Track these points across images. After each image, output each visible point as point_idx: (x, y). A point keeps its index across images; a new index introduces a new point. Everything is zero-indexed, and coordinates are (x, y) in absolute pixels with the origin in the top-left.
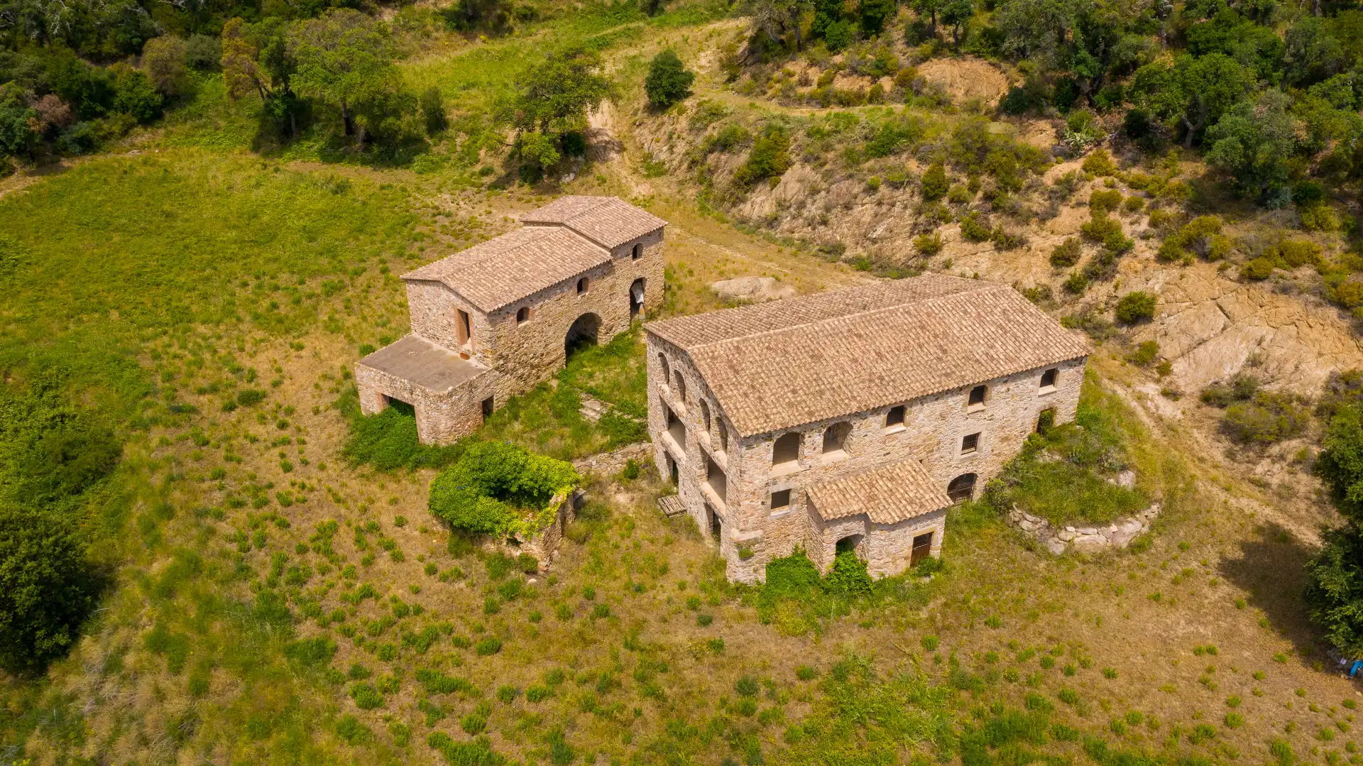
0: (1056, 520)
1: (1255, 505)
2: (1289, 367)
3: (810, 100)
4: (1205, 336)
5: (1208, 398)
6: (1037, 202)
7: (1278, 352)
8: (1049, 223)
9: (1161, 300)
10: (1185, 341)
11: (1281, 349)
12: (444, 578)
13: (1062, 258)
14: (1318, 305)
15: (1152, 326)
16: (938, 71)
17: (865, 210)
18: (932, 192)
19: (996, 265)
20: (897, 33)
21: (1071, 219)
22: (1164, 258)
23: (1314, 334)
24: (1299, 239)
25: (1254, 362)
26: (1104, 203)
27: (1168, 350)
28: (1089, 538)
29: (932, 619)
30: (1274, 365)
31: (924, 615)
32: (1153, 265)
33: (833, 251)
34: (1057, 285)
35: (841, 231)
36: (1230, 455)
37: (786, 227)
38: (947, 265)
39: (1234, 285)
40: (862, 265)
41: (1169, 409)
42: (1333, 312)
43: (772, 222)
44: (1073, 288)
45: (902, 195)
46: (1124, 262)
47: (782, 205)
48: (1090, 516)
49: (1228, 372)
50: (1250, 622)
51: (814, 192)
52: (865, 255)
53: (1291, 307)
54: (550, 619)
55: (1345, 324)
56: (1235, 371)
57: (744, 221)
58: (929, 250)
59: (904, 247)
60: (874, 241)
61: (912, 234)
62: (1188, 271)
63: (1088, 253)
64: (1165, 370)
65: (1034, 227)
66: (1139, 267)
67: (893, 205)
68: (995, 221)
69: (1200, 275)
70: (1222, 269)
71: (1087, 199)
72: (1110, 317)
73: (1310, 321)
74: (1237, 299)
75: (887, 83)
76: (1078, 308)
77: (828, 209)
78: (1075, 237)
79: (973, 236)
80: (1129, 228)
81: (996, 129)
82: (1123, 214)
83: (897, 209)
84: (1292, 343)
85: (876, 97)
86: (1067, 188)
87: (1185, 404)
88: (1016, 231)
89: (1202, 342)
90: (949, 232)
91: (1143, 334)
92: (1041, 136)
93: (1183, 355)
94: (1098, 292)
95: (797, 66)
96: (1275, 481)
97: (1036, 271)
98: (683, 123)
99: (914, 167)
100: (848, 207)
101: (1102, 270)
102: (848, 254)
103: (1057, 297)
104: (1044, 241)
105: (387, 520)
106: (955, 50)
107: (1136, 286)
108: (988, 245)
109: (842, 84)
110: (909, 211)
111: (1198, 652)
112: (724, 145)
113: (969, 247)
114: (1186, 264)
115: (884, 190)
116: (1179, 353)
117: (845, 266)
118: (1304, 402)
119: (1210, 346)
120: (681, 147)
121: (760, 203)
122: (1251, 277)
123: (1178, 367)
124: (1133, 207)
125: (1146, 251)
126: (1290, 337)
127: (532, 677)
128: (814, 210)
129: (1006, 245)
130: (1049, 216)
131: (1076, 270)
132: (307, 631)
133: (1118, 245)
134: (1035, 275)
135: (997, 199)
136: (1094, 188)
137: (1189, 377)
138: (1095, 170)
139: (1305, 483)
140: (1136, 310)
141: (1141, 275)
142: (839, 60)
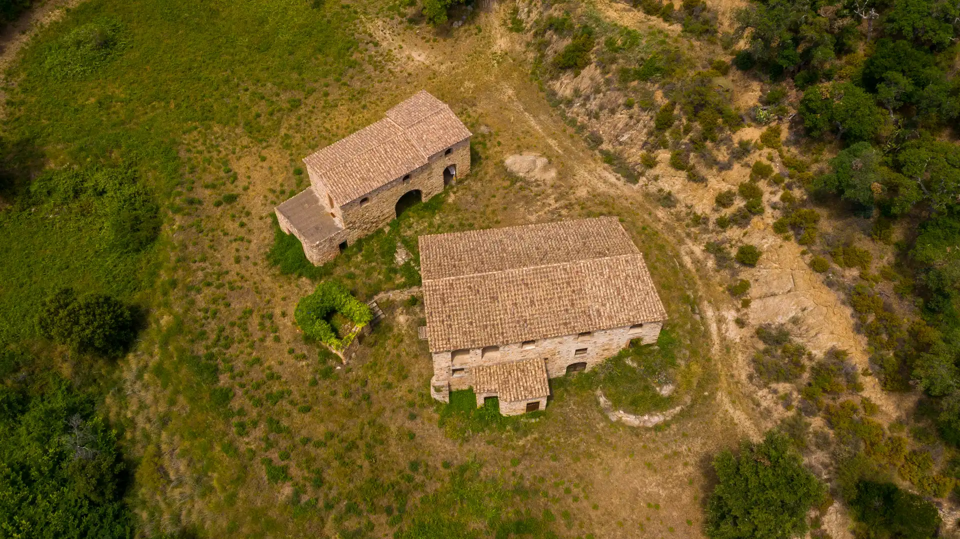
1: (743, 417)
2: (813, 333)
4: (776, 292)
5: (762, 333)
6: (722, 155)
7: (811, 321)
8: (723, 173)
9: (764, 256)
10: (765, 290)
12: (297, 358)
13: (723, 200)
14: (843, 303)
15: (753, 270)
17: (622, 118)
18: (664, 122)
19: (684, 190)
21: (739, 174)
22: (779, 228)
23: (835, 319)
25: (795, 321)
26: (760, 172)
27: (754, 291)
28: (631, 419)
29: (524, 446)
30: (804, 328)
31: (521, 443)
32: (770, 229)
33: (596, 141)
34: (714, 217)
35: (603, 128)
36: (750, 377)
37: (575, 110)
38: (656, 178)
39: (806, 267)
40: (608, 159)
41: (734, 333)
42: (849, 311)
43: (569, 103)
44: (723, 224)
45: (645, 117)
46: (755, 219)
47: (577, 92)
48: (635, 407)
49: (780, 320)
51: (597, 91)
52: (612, 151)
53: (830, 296)
54: (340, 397)
55: (852, 321)
56: (783, 322)
57: (553, 94)
58: (650, 163)
59: (635, 155)
60: (621, 144)
61: (642, 148)
62: (787, 245)
63: (739, 203)
64: (746, 304)
65: (715, 171)
66: (762, 227)
67: (638, 122)
68: (693, 158)
69: (792, 249)
70: (803, 253)
71: (752, 163)
72: (734, 253)
73: (835, 310)
74: (805, 277)
76: (720, 237)
77: (602, 108)
78: (735, 189)
79: (678, 164)
80: (770, 195)
82: (769, 184)
83: (640, 125)
84: (821, 318)
86: (745, 149)
87: (746, 332)
88: (702, 170)
89: (774, 295)
90: (664, 155)
91: (745, 274)
93: (760, 298)
94: (734, 233)
96: (764, 404)
99: (660, 98)
100: (613, 112)
101: (742, 219)
102: (604, 146)
103: (711, 226)
104: (717, 184)
105: (278, 311)
107: (754, 241)
108: (684, 174)
110: (645, 130)
111: (649, 505)
112: (557, 27)
113: (672, 171)
114: (787, 239)
115: (636, 109)
116: (758, 296)
117: (599, 155)
118: (810, 357)
119: (777, 299)
120: (534, 15)
121: (564, 86)
123: (754, 305)
124: (777, 181)
125: (770, 217)
126: (821, 314)
127: (320, 431)
128: (593, 105)
129: (695, 178)
130: (727, 167)
131: (727, 212)
132: (224, 380)
133: (753, 209)
134: (704, 205)
135: (697, 145)
136: (760, 156)
137: (757, 314)
138: (768, 140)
139: (779, 412)
140: (749, 257)
141: (761, 233)
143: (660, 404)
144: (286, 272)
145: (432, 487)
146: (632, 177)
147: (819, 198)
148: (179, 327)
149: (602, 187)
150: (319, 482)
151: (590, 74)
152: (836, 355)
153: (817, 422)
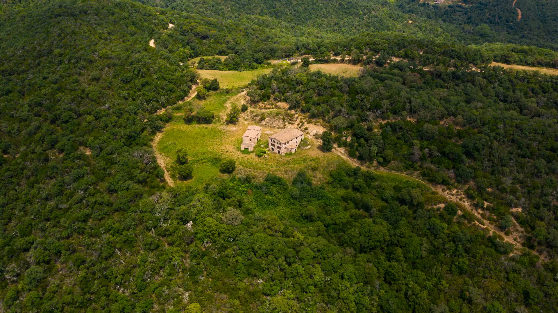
0: (304, 147)
1: (318, 143)
3: (264, 109)
5: (314, 136)
6: (295, 119)
8: (296, 121)
9: (308, 128)
10: (311, 131)
11: (318, 130)
13: (298, 125)
16: (279, 104)
17: (277, 122)
18: (284, 119)
19: (292, 126)
20: (272, 99)
21: (298, 121)
22: (308, 123)
23: (321, 128)
24: (318, 120)
26: (301, 119)
27: (309, 132)
28: (307, 148)
30: (318, 132)
33: (274, 127)
34: (298, 127)
35: (275, 125)
36: (316, 140)
37: (268, 125)
38: (287, 127)
40: (278, 128)
41: (311, 137)
43: (266, 125)
44: (300, 127)
46: (304, 124)
47: (266, 122)
48: (307, 146)
49: (315, 133)
50: (319, 151)
51: (270, 121)
53: (319, 126)
55: (323, 127)
57: (262, 125)
58: (285, 126)
59: (282, 126)
60: (279, 125)
61: (283, 124)
63: (301, 124)
64: (310, 134)
68: (291, 122)
69: (311, 125)
70: (313, 124)
71: (299, 118)
72: (304, 130)
74: (315, 127)
75: (273, 106)
77: (272, 122)
79: (289, 123)
80: (304, 121)
81: (289, 112)
83: (280, 121)
85: (273, 108)
86: (297, 118)
88: (293, 122)
90: (287, 123)
91: (307, 131)
92: (293, 112)
94: (302, 128)
95: (260, 104)
96: (319, 141)
97: (296, 126)
98: (248, 113)
99: (281, 117)
100: (275, 122)
101: (302, 125)
102: (276, 127)
104: (296, 123)
106: (280, 101)
108: (291, 124)
109: (267, 106)
110: (282, 122)
111: (316, 153)
112: (256, 116)
113: (289, 125)
115: (278, 120)
118: (321, 134)
119: (313, 131)
120: (249, 117)
121: (263, 123)
122: (315, 124)
124: (304, 119)
125: (306, 123)
128: (270, 123)
129: (293, 124)
135: (290, 120)
137: (312, 134)
138: (299, 115)
139: (322, 141)
140: (306, 129)
141: (306, 125)
142: (266, 103)
145: (291, 161)
146: (283, 128)
147: (310, 118)
148: (241, 163)
151: (267, 119)
152: (324, 132)
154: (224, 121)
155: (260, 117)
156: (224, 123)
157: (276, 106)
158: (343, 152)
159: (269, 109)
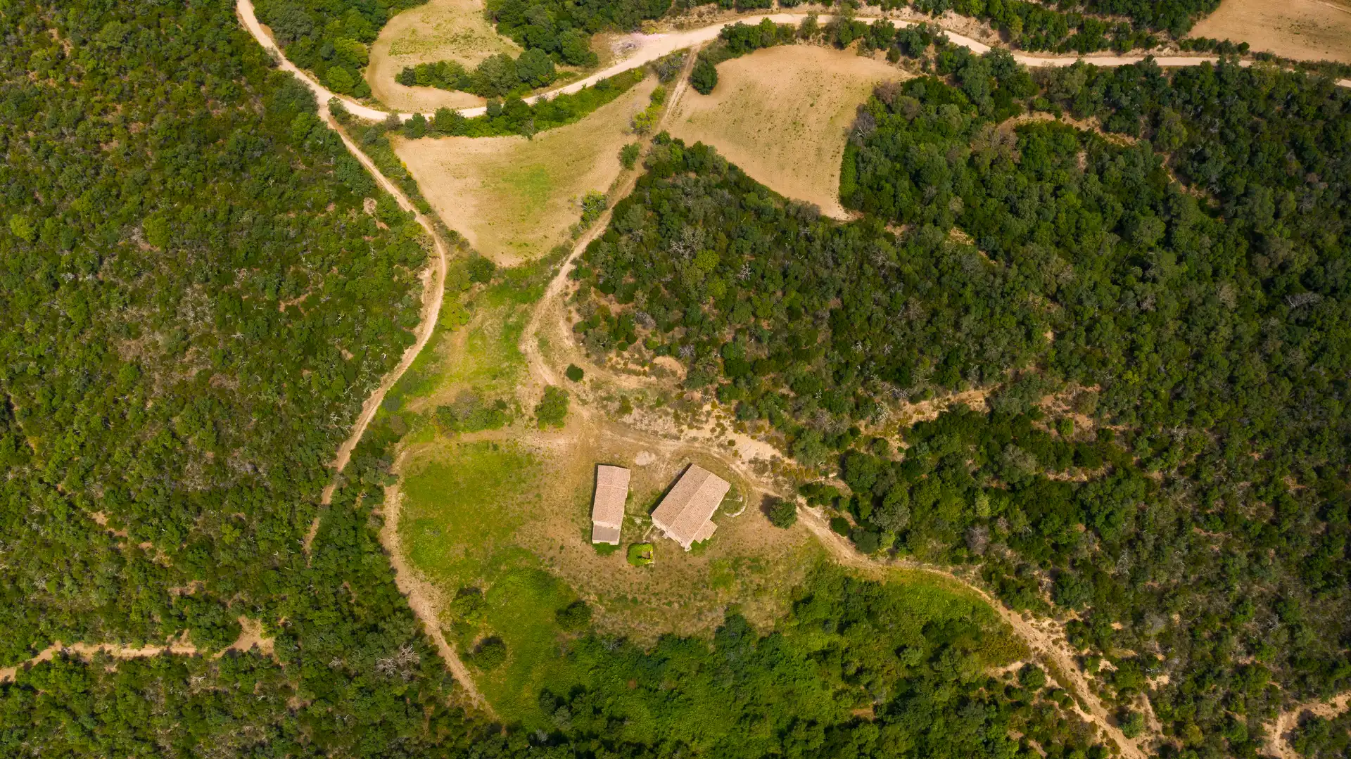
0: (731, 513)
1: (763, 489)
2: (763, 454)
3: (624, 373)
5: (750, 462)
8: (707, 423)
9: (736, 441)
10: (743, 450)
11: (761, 451)
12: (640, 573)
13: (713, 430)
14: (766, 443)
15: (736, 446)
16: (659, 360)
17: (660, 421)
18: (677, 417)
19: (698, 433)
20: (639, 342)
21: (712, 421)
22: (735, 431)
23: (767, 448)
24: (760, 424)
25: (757, 454)
26: (718, 418)
27: (740, 452)
28: (737, 514)
30: (760, 454)
31: (719, 542)
32: (733, 432)
33: (655, 432)
34: (713, 436)
35: (655, 427)
36: (756, 476)
37: (639, 425)
38: (686, 434)
39: (750, 438)
40: (665, 436)
41: (744, 467)
42: (768, 444)
43: (635, 424)
44: (717, 437)
45: (669, 418)
46: (726, 431)
47: (635, 419)
48: (737, 509)
50: (765, 521)
51: (644, 416)
52: (664, 433)
53: (761, 443)
54: (662, 572)
55: (771, 446)
56: (754, 456)
57: (624, 424)
58: (682, 431)
59: (674, 431)
60: (666, 430)
61: (675, 427)
62: (740, 435)
63: (718, 430)
64: (740, 456)
65: (704, 423)
67: (667, 420)
68: (694, 423)
69: (743, 435)
70: (746, 435)
71: (714, 416)
72: (726, 444)
73: (765, 446)
74: (751, 441)
75: (647, 369)
76: (719, 441)
77: (649, 421)
78: (714, 426)
79: (690, 427)
80: (726, 423)
81: (687, 391)
82: (723, 420)
83: (669, 421)
84: (763, 449)
85: (645, 373)
86: (709, 413)
87: (746, 465)
88: (700, 425)
89: (746, 450)
90: (685, 427)
91: (734, 448)
92: (698, 395)
93: (743, 452)
94: (722, 438)
95: (613, 356)
96: (765, 481)
98: (587, 387)
99: (670, 410)
100: (655, 421)
101: (722, 434)
102: (660, 433)
103: (714, 439)
104: (708, 427)
105: (620, 566)
106: (662, 351)
107: (730, 438)
108: (695, 429)
109: (631, 366)
110: (672, 422)
111: (759, 531)
112: (607, 398)
113: (690, 430)
114: (739, 433)
115: (663, 416)
117: (661, 437)
118: (767, 461)
119: (748, 451)
120: (591, 396)
121: (627, 419)
122: (753, 436)
123: (743, 455)
124: (725, 418)
125: (730, 429)
127: (667, 585)
128: (646, 422)
129: (698, 428)
130: (707, 421)
131: (716, 433)
132: (630, 597)
133: (724, 430)
134: (708, 435)
135: (694, 419)
136: (715, 413)
137: (746, 458)
138: (714, 406)
139: (771, 481)
140: (732, 443)
141: (731, 435)
142: (626, 354)
143: (742, 504)
144: (608, 554)
145: (708, 572)
146: (678, 438)
147: (740, 416)
148: (600, 596)
149: (672, 449)
150: (681, 596)
151: (636, 412)
152: (773, 457)
153: (780, 478)
154: (531, 412)
155: (617, 405)
156: (531, 419)
157: (653, 367)
158: (818, 515)
159: (637, 374)
